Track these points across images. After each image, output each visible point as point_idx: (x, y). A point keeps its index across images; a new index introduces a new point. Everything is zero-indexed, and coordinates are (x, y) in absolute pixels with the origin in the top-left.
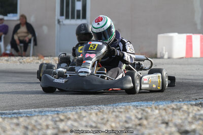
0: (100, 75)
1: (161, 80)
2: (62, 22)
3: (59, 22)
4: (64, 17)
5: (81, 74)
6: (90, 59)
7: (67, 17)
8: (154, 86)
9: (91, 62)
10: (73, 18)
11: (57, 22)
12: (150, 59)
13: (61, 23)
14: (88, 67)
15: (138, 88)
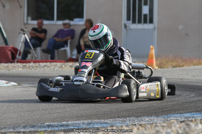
0: (96, 84)
1: (160, 89)
2: (129, 26)
3: (126, 26)
4: (131, 22)
5: (76, 83)
6: (85, 67)
7: (134, 22)
8: (153, 95)
9: (87, 71)
10: (140, 22)
11: (123, 27)
12: (150, 67)
13: (128, 28)
14: (83, 75)
15: (135, 97)
